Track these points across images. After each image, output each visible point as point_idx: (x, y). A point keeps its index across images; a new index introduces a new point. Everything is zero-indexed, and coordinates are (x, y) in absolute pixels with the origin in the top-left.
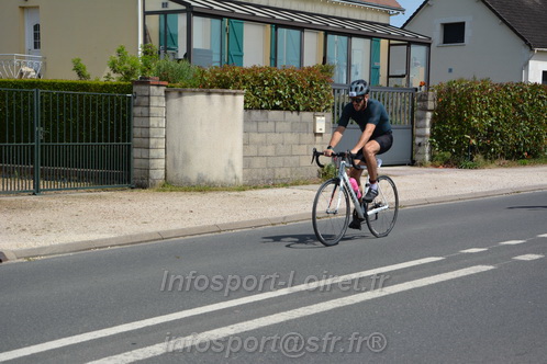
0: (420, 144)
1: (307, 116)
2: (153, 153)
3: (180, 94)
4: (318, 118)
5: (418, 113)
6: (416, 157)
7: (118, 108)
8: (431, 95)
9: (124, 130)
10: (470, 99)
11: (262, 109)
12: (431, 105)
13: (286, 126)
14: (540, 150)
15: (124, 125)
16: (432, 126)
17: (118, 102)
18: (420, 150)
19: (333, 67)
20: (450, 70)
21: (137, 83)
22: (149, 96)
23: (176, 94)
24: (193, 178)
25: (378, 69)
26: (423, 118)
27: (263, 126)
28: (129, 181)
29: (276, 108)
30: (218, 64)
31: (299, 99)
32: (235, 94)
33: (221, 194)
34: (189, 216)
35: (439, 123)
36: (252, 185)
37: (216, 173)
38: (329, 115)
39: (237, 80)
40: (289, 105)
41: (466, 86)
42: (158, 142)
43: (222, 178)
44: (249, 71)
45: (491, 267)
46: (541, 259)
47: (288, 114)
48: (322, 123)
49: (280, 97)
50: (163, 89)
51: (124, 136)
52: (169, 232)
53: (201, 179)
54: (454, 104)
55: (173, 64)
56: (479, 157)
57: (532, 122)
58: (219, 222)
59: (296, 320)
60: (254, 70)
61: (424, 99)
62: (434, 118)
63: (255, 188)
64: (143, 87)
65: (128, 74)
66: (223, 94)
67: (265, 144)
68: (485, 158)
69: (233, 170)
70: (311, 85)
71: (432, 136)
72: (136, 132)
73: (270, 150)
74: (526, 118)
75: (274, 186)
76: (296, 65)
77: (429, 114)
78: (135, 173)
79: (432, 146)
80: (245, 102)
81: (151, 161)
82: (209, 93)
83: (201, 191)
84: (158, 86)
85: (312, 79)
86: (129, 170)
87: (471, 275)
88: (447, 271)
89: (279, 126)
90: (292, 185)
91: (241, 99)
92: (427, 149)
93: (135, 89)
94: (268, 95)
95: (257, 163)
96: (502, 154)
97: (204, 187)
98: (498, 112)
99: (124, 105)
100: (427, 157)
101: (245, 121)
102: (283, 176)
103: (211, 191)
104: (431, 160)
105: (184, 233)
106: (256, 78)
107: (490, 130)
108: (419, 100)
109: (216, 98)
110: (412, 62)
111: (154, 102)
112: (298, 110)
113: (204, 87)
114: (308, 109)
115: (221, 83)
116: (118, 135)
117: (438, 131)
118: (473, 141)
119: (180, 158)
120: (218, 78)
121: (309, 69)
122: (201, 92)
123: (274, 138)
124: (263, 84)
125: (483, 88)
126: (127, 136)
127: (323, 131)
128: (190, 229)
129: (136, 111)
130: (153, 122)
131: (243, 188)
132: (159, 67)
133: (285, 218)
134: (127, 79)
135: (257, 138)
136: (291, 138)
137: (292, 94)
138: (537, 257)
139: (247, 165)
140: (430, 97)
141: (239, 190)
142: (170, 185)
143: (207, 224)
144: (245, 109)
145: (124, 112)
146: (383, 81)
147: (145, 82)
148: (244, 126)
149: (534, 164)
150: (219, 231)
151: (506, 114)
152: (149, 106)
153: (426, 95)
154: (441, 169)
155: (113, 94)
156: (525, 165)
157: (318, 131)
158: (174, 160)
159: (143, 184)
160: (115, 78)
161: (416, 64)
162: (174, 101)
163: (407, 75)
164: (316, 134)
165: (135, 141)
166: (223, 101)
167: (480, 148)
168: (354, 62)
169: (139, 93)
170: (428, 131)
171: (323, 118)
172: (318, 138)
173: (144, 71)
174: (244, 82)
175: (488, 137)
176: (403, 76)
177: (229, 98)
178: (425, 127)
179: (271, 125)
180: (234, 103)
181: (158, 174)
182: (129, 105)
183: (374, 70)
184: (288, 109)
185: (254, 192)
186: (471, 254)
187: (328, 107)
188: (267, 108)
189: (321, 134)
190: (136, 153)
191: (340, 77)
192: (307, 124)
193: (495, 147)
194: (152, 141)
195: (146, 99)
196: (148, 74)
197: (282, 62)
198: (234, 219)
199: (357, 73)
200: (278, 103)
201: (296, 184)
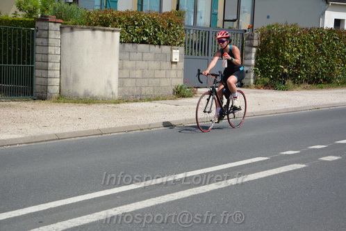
0: (247, 72)
1: (166, 49)
2: (50, 74)
3: (72, 29)
4: (174, 51)
5: (246, 49)
6: (244, 81)
7: (24, 38)
8: (256, 36)
9: (28, 55)
10: (284, 39)
11: (133, 43)
12: (256, 43)
13: (151, 56)
14: (333, 78)
15: (29, 51)
16: (256, 58)
17: (24, 34)
18: (247, 76)
19: (184, 12)
20: (268, 17)
21: (39, 20)
22: (48, 30)
23: (68, 29)
24: (81, 93)
25: (216, 14)
26: (250, 52)
27: (133, 56)
28: (32, 95)
29: (143, 42)
30: (99, 8)
31: (160, 36)
32: (113, 31)
33: (102, 106)
34: (78, 122)
35: (261, 56)
36: (124, 99)
37: (98, 90)
38: (182, 49)
39: (115, 20)
40: (153, 41)
41: (282, 29)
42: (54, 66)
43: (102, 94)
44: (124, 14)
45: (303, 166)
46: (339, 160)
47: (152, 47)
48: (177, 54)
49: (146, 34)
50: (58, 25)
51: (28, 60)
52: (64, 134)
53: (86, 94)
54: (272, 42)
55: (66, 6)
56: (289, 82)
57: (328, 57)
58: (101, 127)
59: (163, 204)
60: (127, 13)
61: (251, 38)
62: (258, 52)
63: (127, 101)
64: (44, 23)
65: (31, 12)
66: (104, 30)
67: (134, 69)
68: (294, 83)
69: (111, 88)
70: (170, 26)
71: (256, 66)
72: (38, 57)
73: (138, 74)
74: (323, 54)
75: (141, 100)
76: (157, 10)
77: (254, 50)
78: (37, 88)
79: (256, 73)
80: (121, 37)
81: (49, 80)
82: (94, 30)
83: (86, 103)
84: (55, 22)
85: (170, 21)
86: (32, 86)
87: (290, 172)
88: (272, 168)
89: (146, 56)
90: (154, 100)
91: (117, 35)
92: (252, 75)
93: (37, 24)
94: (137, 33)
95: (129, 83)
96: (306, 80)
97: (89, 100)
98: (304, 49)
99: (29, 36)
100: (252, 81)
101: (120, 52)
102: (148, 93)
103: (94, 103)
104: (255, 83)
105: (75, 135)
106: (129, 19)
107: (298, 62)
108: (248, 39)
109: (99, 33)
110: (242, 10)
111: (52, 35)
112: (159, 44)
113: (89, 24)
114: (167, 44)
115: (103, 22)
116: (24, 59)
117: (260, 62)
118: (286, 70)
119: (71, 78)
120: (100, 18)
121: (169, 14)
122: (88, 28)
123: (142, 64)
124: (134, 24)
125: (294, 31)
126: (31, 60)
127: (177, 61)
128: (80, 132)
129: (38, 41)
130: (51, 50)
131: (118, 102)
132: (55, 8)
133: (150, 125)
134: (30, 16)
135: (129, 64)
136: (154, 65)
137: (155, 32)
138: (336, 158)
139: (121, 85)
140: (255, 37)
141: (115, 103)
142: (63, 98)
143: (92, 128)
144: (121, 42)
145: (28, 41)
146: (220, 24)
147: (44, 19)
148: (120, 55)
149: (328, 88)
150: (102, 134)
151: (310, 51)
152: (48, 38)
153: (253, 36)
154: (262, 90)
155: (20, 27)
156: (322, 88)
157: (174, 60)
158: (67, 79)
159: (43, 97)
160: (21, 15)
161: (244, 12)
162: (67, 35)
163: (237, 20)
164: (172, 63)
165: (37, 64)
166: (105, 36)
167: (290, 75)
168: (199, 9)
169: (40, 27)
170: (253, 62)
171: (178, 51)
172: (174, 65)
173: (43, 11)
174: (120, 22)
175: (296, 67)
176: (234, 21)
177: (109, 34)
178: (251, 59)
179: (139, 55)
180: (113, 37)
181: (54, 89)
182: (33, 36)
183: (213, 15)
184: (152, 44)
185: (126, 105)
186: (289, 155)
187: (182, 42)
188: (137, 42)
189: (176, 63)
190: (37, 73)
191: (189, 20)
192: (166, 54)
193: (302, 75)
194: (50, 65)
195: (46, 32)
196: (47, 14)
197: (146, 8)
198: (113, 125)
199: (201, 18)
200: (145, 39)
201: (157, 99)
